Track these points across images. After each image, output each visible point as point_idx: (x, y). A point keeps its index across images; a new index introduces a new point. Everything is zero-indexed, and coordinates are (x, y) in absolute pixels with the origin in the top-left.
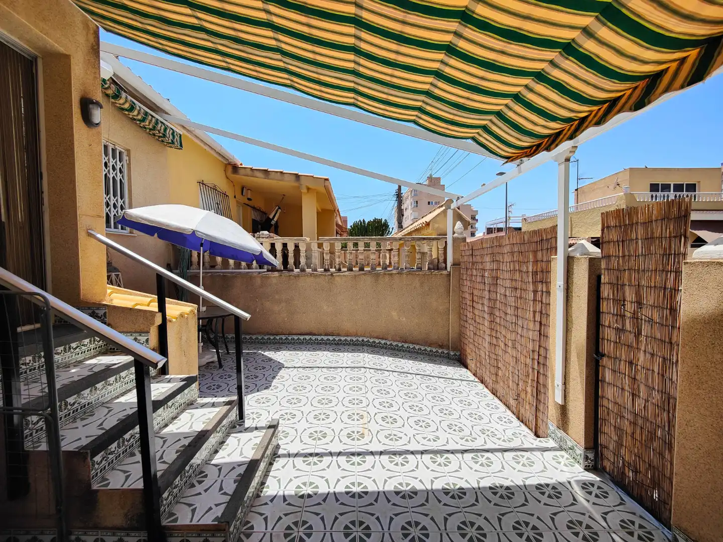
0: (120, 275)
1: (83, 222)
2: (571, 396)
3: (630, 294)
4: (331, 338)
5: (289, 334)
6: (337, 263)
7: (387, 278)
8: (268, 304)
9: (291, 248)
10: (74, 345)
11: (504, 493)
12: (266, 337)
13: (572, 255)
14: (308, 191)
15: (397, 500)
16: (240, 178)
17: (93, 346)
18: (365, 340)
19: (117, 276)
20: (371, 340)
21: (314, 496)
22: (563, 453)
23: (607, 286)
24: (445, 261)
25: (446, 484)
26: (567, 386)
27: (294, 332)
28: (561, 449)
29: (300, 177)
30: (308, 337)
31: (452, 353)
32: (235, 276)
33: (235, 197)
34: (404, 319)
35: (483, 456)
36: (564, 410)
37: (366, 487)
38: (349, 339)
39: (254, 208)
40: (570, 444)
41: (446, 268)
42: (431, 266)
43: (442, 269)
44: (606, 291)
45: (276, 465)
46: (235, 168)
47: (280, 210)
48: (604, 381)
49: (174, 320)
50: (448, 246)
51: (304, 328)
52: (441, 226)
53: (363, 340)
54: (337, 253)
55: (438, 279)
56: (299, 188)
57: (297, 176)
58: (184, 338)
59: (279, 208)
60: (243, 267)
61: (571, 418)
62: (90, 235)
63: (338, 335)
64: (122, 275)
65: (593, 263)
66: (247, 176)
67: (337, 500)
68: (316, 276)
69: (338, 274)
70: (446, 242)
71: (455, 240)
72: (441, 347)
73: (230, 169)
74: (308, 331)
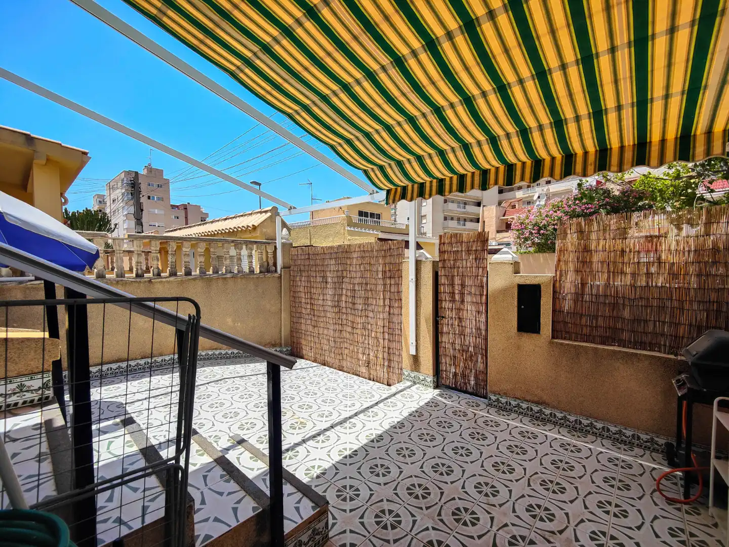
2: (421, 348)
3: (457, 281)
11: (399, 425)
13: (419, 259)
22: (417, 386)
23: (443, 277)
24: (275, 264)
26: (419, 342)
28: (415, 383)
29: (36, 140)
31: (285, 350)
34: (239, 324)
36: (416, 359)
40: (421, 378)
41: (276, 271)
42: (263, 270)
43: (272, 272)
44: (443, 280)
48: (442, 333)
50: (277, 251)
52: (270, 232)
55: (271, 281)
57: (29, 139)
61: (422, 361)
65: (435, 264)
69: (157, 280)
70: (275, 247)
71: (283, 245)
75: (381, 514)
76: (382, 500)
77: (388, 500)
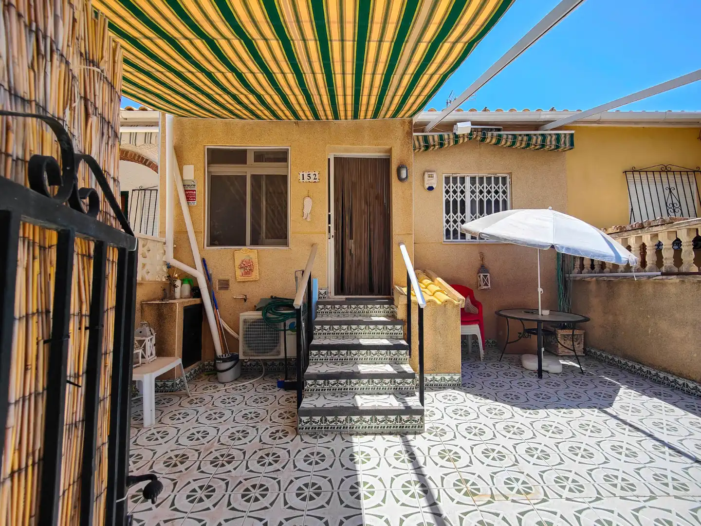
0: (489, 276)
17: (382, 310)
19: (485, 276)
45: (390, 437)
64: (490, 277)
76: (283, 468)
77: (279, 470)
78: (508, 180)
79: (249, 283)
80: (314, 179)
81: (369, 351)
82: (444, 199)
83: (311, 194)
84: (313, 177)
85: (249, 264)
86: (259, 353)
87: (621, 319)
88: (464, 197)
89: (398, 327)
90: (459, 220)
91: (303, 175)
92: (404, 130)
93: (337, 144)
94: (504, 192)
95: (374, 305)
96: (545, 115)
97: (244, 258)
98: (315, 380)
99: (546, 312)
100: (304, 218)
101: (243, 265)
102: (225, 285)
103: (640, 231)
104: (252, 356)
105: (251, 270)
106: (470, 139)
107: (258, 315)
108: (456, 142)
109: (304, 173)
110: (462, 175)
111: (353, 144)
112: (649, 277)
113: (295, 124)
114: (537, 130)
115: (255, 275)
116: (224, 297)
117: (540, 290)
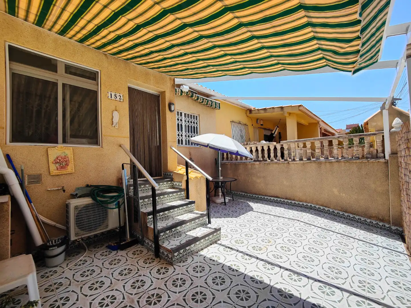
1: (169, 144)
4: (289, 201)
5: (265, 196)
6: (292, 156)
7: (328, 165)
8: (254, 179)
9: (272, 149)
10: (161, 184)
12: (254, 196)
14: (289, 115)
15: (277, 294)
16: (253, 115)
17: (167, 185)
18: (313, 206)
20: (317, 207)
21: (215, 261)
24: (383, 151)
25: (284, 288)
27: (268, 195)
29: (284, 108)
30: (275, 199)
32: (239, 164)
33: (252, 125)
34: (344, 195)
35: (329, 289)
37: (239, 269)
38: (301, 203)
39: (265, 129)
41: (384, 157)
42: (369, 156)
43: (380, 158)
45: (213, 246)
46: (250, 111)
47: (278, 128)
49: (193, 179)
50: (385, 139)
51: (273, 193)
52: (379, 124)
53: (311, 206)
54: (292, 150)
55: (376, 166)
56: (283, 114)
57: (282, 108)
58: (198, 187)
59: (278, 127)
60: (243, 159)
62: (171, 148)
63: (294, 200)
66: (256, 113)
67: (244, 278)
68: (279, 163)
69: (292, 162)
70: (383, 136)
71: (391, 134)
72: (382, 220)
73: (248, 112)
74: (275, 195)
75: (196, 295)
77: (192, 283)
78: (198, 118)
79: (64, 176)
80: (120, 99)
81: (178, 209)
82: (177, 123)
83: (117, 109)
84: (119, 97)
85: (65, 160)
86: (90, 230)
87: (240, 178)
88: (182, 123)
89: (183, 193)
90: (190, 136)
91: (111, 94)
92: (171, 84)
93: (134, 79)
94: (197, 123)
95: (163, 183)
96: (212, 93)
97: (59, 155)
98: (165, 232)
99: (222, 178)
100: (113, 125)
101: (58, 161)
102: (37, 179)
103: (246, 146)
104: (83, 235)
105: (67, 165)
106: (187, 94)
107: (87, 201)
108: (181, 94)
109: (112, 93)
110: (181, 112)
111: (145, 83)
112: (250, 162)
113: (104, 56)
114: (207, 97)
115: (70, 169)
116: (35, 190)
117: (220, 168)
